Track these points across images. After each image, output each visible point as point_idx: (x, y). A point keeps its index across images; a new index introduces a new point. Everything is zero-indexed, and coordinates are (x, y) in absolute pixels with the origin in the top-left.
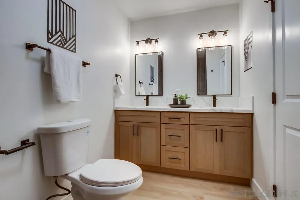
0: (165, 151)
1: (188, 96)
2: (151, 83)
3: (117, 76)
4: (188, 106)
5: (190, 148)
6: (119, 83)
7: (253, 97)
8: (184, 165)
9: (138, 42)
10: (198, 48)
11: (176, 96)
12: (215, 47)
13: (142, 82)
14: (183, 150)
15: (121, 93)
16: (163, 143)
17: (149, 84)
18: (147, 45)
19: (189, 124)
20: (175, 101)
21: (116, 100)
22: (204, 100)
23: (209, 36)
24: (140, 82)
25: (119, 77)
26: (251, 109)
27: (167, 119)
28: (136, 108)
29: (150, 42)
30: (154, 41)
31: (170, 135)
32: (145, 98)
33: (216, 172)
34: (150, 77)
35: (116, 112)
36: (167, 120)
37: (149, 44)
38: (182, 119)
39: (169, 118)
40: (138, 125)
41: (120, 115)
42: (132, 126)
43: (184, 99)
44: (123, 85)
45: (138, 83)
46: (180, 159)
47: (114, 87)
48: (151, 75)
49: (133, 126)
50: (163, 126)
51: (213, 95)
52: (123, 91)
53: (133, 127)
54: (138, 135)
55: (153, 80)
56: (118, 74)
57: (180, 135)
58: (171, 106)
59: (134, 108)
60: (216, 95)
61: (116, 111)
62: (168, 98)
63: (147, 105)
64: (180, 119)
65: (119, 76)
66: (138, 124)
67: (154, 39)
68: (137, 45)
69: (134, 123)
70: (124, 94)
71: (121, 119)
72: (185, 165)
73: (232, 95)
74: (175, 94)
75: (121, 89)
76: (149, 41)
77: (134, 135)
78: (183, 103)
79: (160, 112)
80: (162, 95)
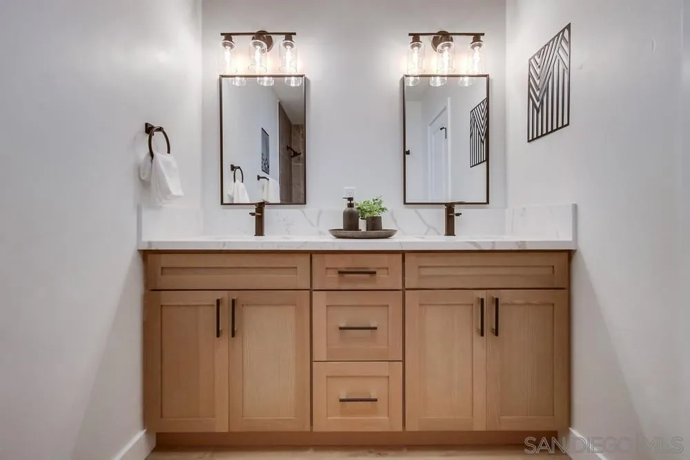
0: (327, 377)
1: (383, 206)
2: (264, 174)
3: (149, 130)
4: (388, 235)
5: (404, 361)
6: (161, 156)
7: (575, 207)
8: (386, 418)
9: (228, 36)
10: (407, 76)
11: (351, 205)
12: (448, 76)
13: (239, 168)
14: (383, 368)
15: (167, 192)
16: (320, 352)
17: (259, 178)
18: (258, 47)
19: (400, 287)
20: (351, 220)
21: (146, 214)
22: (420, 217)
23: (435, 43)
24: (233, 168)
25: (158, 136)
26: (569, 238)
27: (333, 275)
28: (224, 244)
29: (270, 43)
30: (279, 41)
31: (343, 325)
32: (254, 211)
33: (480, 426)
34: (260, 160)
35: (150, 257)
36: (333, 281)
37: (265, 46)
38: (381, 275)
39: (341, 273)
40: (233, 301)
41: (162, 268)
42: (212, 305)
43: (376, 214)
44: (174, 165)
45: (227, 168)
46: (376, 400)
47: (139, 170)
48: (263, 155)
49: (215, 303)
50: (319, 298)
51: (446, 204)
52: (174, 185)
53: (216, 307)
54: (233, 335)
55: (268, 167)
56: (156, 125)
57: (373, 325)
58: (337, 234)
59: (219, 243)
60: (453, 204)
61: (147, 255)
62: (320, 213)
63: (260, 231)
64: (375, 273)
65: (161, 133)
66: (235, 295)
67: (283, 34)
68: (225, 45)
69: (219, 295)
70: (180, 193)
71: (166, 280)
72: (388, 415)
73: (488, 202)
74: (350, 199)
75: (167, 178)
76: (264, 37)
77: (218, 336)
78: (374, 224)
79: (311, 253)
80: (305, 203)
